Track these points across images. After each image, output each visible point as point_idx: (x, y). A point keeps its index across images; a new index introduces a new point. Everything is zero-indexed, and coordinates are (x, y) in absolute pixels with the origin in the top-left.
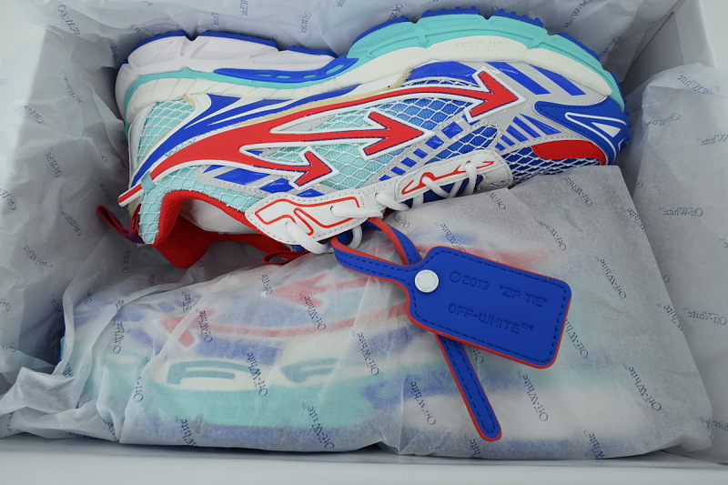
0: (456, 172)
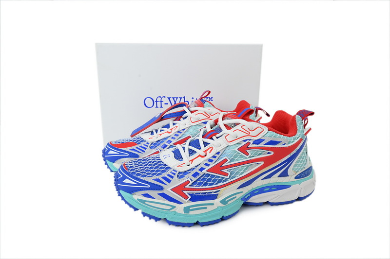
0: (161, 135)
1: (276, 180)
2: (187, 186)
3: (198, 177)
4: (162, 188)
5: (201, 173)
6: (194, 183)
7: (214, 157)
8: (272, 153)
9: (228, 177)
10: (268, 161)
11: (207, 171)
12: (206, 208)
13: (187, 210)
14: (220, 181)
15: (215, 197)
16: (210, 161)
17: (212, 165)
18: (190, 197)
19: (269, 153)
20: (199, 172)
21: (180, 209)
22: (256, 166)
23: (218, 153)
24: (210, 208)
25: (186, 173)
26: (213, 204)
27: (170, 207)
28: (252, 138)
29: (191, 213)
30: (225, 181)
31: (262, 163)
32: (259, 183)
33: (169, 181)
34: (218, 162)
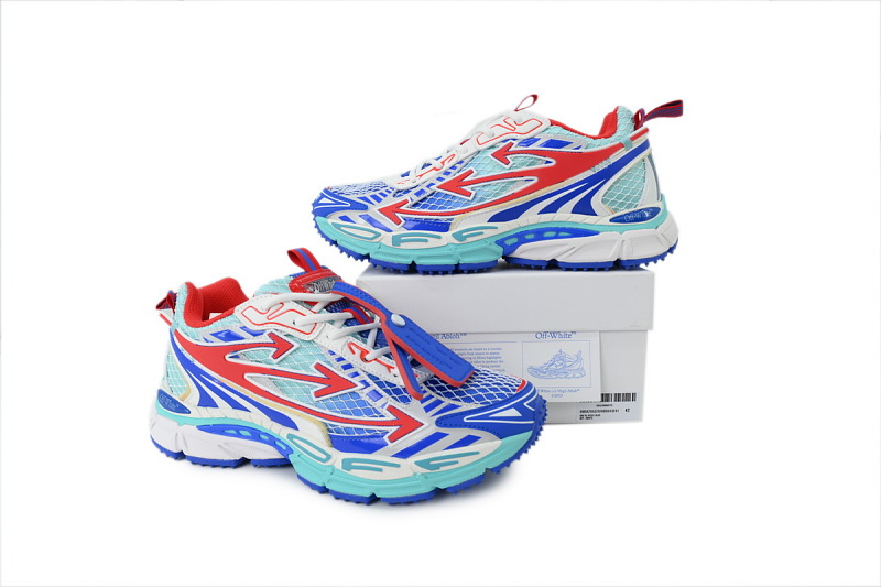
1: (565, 215)
2: (403, 208)
3: (422, 196)
4: (365, 208)
5: (429, 191)
6: (416, 205)
7: (453, 167)
8: (554, 162)
9: (470, 199)
10: (546, 177)
11: (439, 187)
12: (427, 241)
13: (397, 241)
14: (457, 205)
15: (445, 227)
16: (447, 173)
17: (448, 179)
18: (403, 222)
19: (548, 162)
20: (426, 189)
21: (387, 238)
22: (521, 185)
23: (461, 162)
24: (433, 242)
25: (407, 191)
26: (439, 237)
27: (372, 235)
28: (518, 136)
29: (403, 246)
30: (466, 204)
31: (536, 179)
32: (531, 218)
33: (379, 200)
34: (458, 175)
